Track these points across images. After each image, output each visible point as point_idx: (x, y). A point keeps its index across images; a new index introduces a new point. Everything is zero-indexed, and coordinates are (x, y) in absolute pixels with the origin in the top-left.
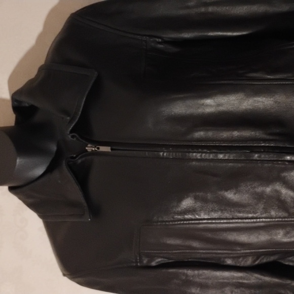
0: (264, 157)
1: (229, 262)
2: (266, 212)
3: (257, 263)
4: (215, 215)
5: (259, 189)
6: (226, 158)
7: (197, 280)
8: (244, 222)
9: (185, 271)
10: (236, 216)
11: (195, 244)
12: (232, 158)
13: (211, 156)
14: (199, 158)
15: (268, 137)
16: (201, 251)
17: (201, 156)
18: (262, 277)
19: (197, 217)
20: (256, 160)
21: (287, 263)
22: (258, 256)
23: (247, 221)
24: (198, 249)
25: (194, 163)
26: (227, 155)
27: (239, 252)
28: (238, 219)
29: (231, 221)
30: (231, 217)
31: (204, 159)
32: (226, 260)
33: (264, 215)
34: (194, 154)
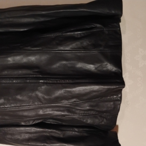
0: (31, 81)
1: (23, 124)
2: (33, 103)
3: (34, 123)
4: (13, 105)
5: (30, 94)
6: (16, 82)
7: (9, 132)
8: (25, 108)
9: (4, 129)
10: (22, 105)
11: (7, 117)
12: (18, 82)
13: (11, 82)
14: (5, 82)
15: (32, 73)
16: (9, 120)
17: (6, 82)
18: (36, 129)
19: (6, 106)
20: (28, 83)
21: (47, 122)
22: (34, 120)
23: (26, 107)
24: (8, 119)
25: (3, 84)
26: (17, 81)
27: (24, 119)
28: (23, 106)
29: (20, 107)
30: (19, 106)
31: (7, 83)
32: (21, 123)
33: (33, 104)
34: (3, 81)
